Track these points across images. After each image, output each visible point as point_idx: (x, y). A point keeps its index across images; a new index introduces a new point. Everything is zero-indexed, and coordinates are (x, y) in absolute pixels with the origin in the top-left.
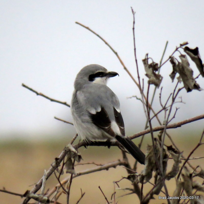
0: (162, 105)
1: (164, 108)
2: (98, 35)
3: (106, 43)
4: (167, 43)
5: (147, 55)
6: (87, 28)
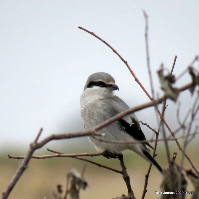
3: (114, 51)
4: (176, 57)
5: (162, 65)
6: (92, 34)
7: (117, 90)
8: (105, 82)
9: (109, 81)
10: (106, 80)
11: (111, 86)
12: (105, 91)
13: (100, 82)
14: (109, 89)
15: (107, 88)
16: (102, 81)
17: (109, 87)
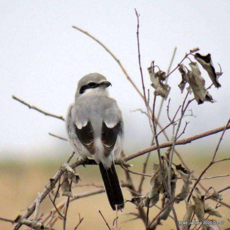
0: (170, 119)
1: (172, 123)
2: (98, 41)
4: (176, 49)
5: (153, 62)
6: (86, 33)
7: (110, 86)
8: (95, 82)
9: (99, 80)
10: (95, 80)
11: (103, 84)
12: (99, 91)
13: (91, 83)
14: (102, 87)
15: (100, 87)
16: (92, 81)
17: (101, 86)
